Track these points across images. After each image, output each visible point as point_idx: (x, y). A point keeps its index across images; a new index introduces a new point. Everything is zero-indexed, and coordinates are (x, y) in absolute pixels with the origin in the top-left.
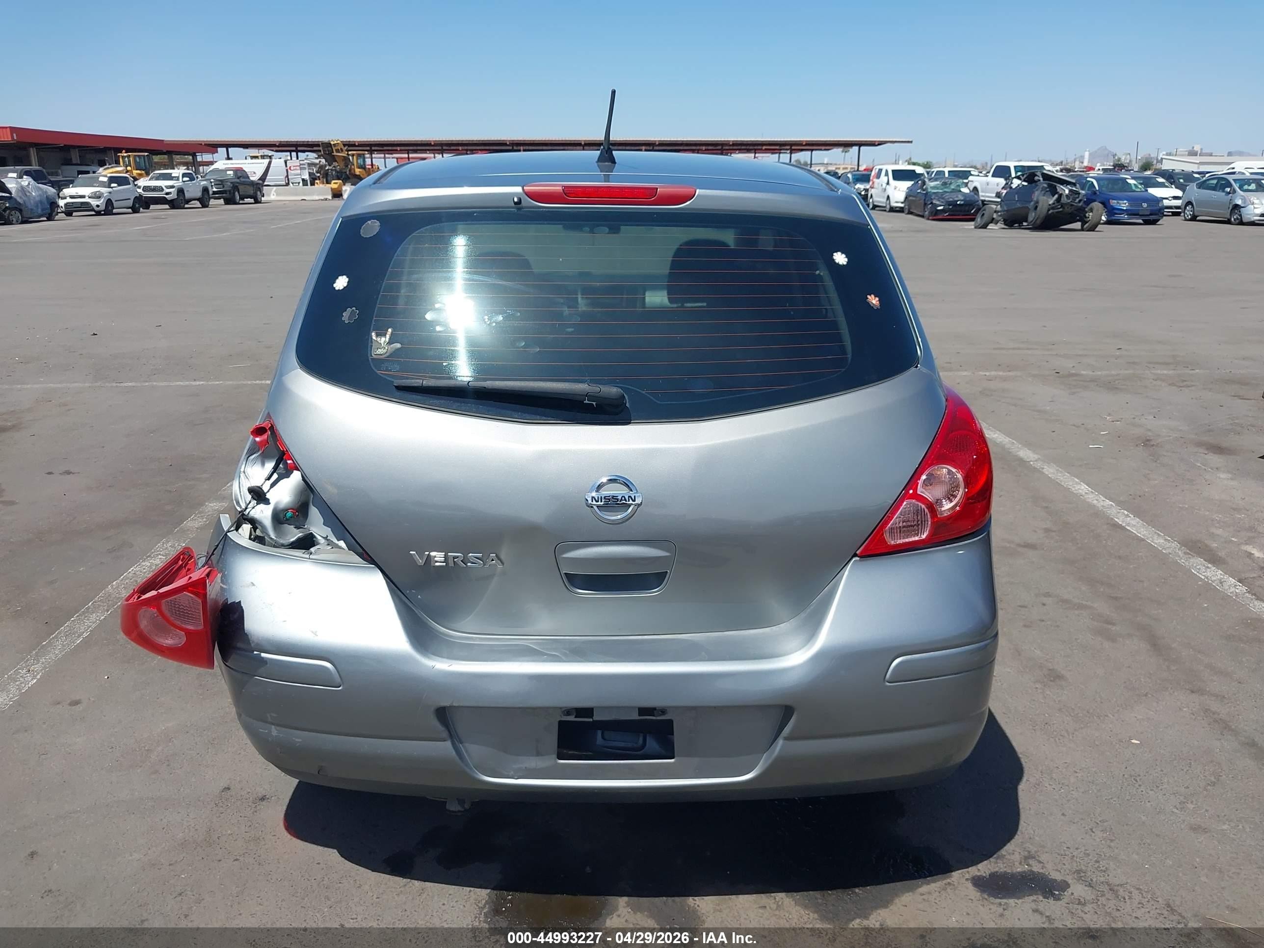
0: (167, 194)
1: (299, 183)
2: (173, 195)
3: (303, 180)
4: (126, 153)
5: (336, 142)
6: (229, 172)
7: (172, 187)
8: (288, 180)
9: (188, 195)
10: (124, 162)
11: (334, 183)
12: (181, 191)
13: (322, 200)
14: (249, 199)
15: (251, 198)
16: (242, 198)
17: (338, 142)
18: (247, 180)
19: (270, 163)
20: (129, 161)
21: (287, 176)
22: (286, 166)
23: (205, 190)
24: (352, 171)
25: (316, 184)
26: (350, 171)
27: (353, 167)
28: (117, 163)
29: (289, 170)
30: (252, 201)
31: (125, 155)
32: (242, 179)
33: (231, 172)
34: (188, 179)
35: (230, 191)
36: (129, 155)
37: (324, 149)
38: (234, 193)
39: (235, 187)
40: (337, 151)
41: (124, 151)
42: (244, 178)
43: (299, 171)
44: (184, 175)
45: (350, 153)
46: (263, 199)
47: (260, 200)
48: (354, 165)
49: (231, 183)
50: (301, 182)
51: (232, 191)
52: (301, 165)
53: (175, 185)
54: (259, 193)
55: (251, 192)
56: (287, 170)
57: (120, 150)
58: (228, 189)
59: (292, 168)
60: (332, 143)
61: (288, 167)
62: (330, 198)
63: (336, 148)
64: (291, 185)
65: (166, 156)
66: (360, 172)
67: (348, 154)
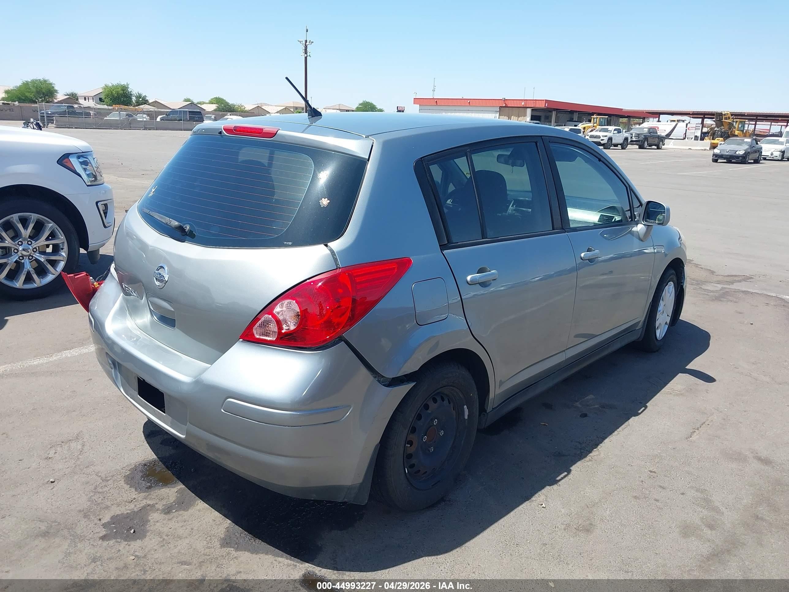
0: (602, 140)
1: (692, 138)
2: (605, 141)
3: (696, 137)
4: (596, 116)
5: (726, 113)
6: (645, 129)
7: (606, 136)
8: (685, 136)
9: (614, 142)
10: (594, 121)
11: (718, 140)
12: (610, 139)
13: (702, 150)
14: (654, 146)
15: (655, 146)
16: (650, 145)
17: (728, 112)
18: (656, 134)
19: (676, 125)
20: (596, 121)
21: (686, 133)
22: (686, 127)
23: (626, 139)
24: (733, 132)
25: (705, 140)
26: (731, 132)
27: (734, 129)
28: (590, 121)
29: (687, 130)
30: (656, 147)
31: (595, 117)
32: (652, 134)
33: (647, 129)
34: (617, 132)
35: (642, 141)
36: (597, 117)
37: (718, 117)
38: (644, 142)
39: (646, 138)
40: (726, 119)
41: (595, 115)
42: (654, 133)
43: (694, 131)
44: (615, 130)
45: (735, 120)
46: (663, 147)
47: (660, 147)
48: (735, 128)
49: (644, 136)
50: (694, 138)
51: (643, 141)
52: (696, 126)
53: (608, 135)
54: (661, 143)
55: (656, 142)
56: (686, 130)
57: (593, 114)
58: (641, 139)
59: (690, 129)
60: (723, 113)
61: (687, 128)
62: (708, 149)
63: (725, 117)
64: (686, 139)
65: (626, 119)
66: (738, 133)
67: (733, 121)
